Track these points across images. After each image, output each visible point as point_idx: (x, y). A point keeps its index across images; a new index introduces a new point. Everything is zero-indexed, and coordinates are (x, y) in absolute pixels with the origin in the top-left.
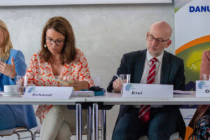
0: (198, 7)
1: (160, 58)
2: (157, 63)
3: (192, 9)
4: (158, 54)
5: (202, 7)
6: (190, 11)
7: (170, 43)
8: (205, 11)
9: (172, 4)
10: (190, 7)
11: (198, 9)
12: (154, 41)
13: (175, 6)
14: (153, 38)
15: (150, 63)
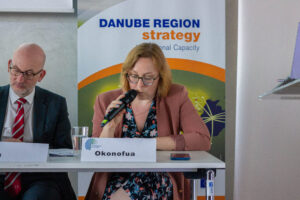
0: (112, 21)
1: (30, 98)
2: (25, 106)
3: (103, 23)
5: (118, 21)
6: (101, 26)
7: (43, 74)
8: (122, 26)
9: (74, 15)
10: (101, 21)
11: (112, 23)
13: (79, 17)
15: (16, 106)
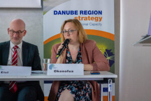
0: (60, 11)
1: (20, 46)
2: (18, 50)
3: (56, 13)
5: (63, 12)
6: (55, 14)
7: (25, 32)
8: (65, 14)
9: (41, 9)
10: (54, 11)
11: (60, 13)
13: (44, 10)
14: (14, 32)
15: (13, 50)
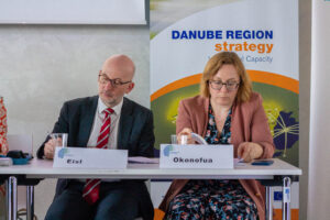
0: (184, 32)
1: (118, 109)
2: (112, 117)
3: (176, 35)
4: (114, 103)
5: (191, 32)
6: (174, 37)
7: (132, 86)
9: (147, 27)
10: (173, 32)
11: (184, 35)
12: (108, 83)
14: (107, 79)
15: (103, 116)
